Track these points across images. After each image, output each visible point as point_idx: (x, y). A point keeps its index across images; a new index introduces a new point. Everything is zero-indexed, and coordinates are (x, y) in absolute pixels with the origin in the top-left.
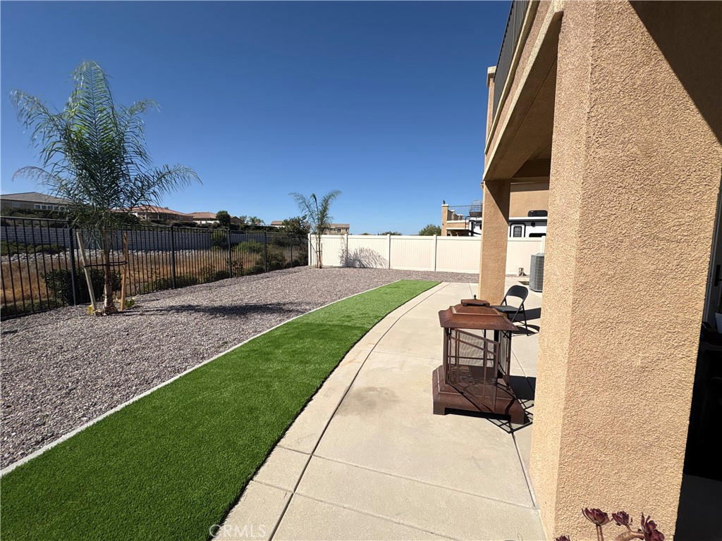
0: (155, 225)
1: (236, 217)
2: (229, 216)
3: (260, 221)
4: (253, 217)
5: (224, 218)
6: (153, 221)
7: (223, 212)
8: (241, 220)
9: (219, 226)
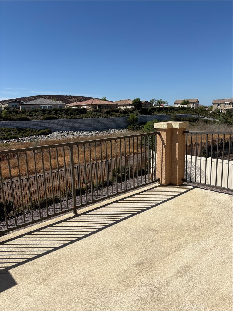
0: (96, 113)
1: (147, 102)
2: (141, 102)
3: (164, 103)
4: (159, 100)
5: (137, 104)
6: (94, 111)
7: (137, 99)
8: (151, 104)
9: (134, 110)
